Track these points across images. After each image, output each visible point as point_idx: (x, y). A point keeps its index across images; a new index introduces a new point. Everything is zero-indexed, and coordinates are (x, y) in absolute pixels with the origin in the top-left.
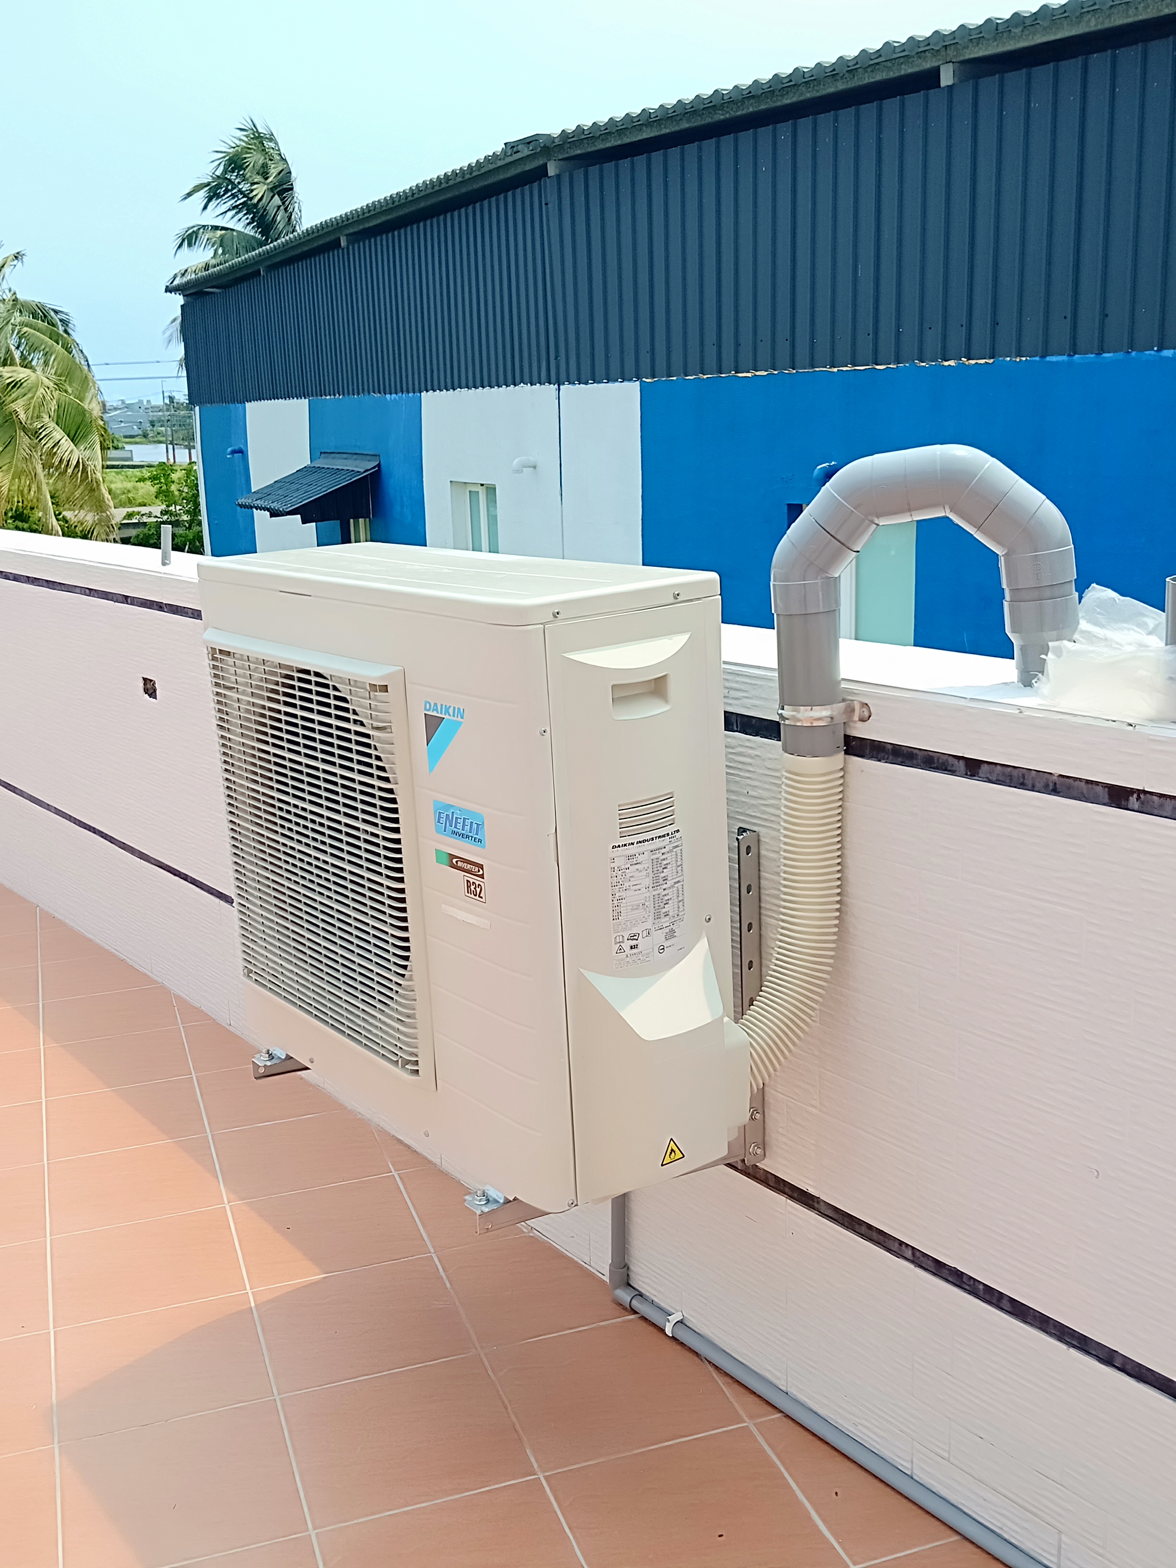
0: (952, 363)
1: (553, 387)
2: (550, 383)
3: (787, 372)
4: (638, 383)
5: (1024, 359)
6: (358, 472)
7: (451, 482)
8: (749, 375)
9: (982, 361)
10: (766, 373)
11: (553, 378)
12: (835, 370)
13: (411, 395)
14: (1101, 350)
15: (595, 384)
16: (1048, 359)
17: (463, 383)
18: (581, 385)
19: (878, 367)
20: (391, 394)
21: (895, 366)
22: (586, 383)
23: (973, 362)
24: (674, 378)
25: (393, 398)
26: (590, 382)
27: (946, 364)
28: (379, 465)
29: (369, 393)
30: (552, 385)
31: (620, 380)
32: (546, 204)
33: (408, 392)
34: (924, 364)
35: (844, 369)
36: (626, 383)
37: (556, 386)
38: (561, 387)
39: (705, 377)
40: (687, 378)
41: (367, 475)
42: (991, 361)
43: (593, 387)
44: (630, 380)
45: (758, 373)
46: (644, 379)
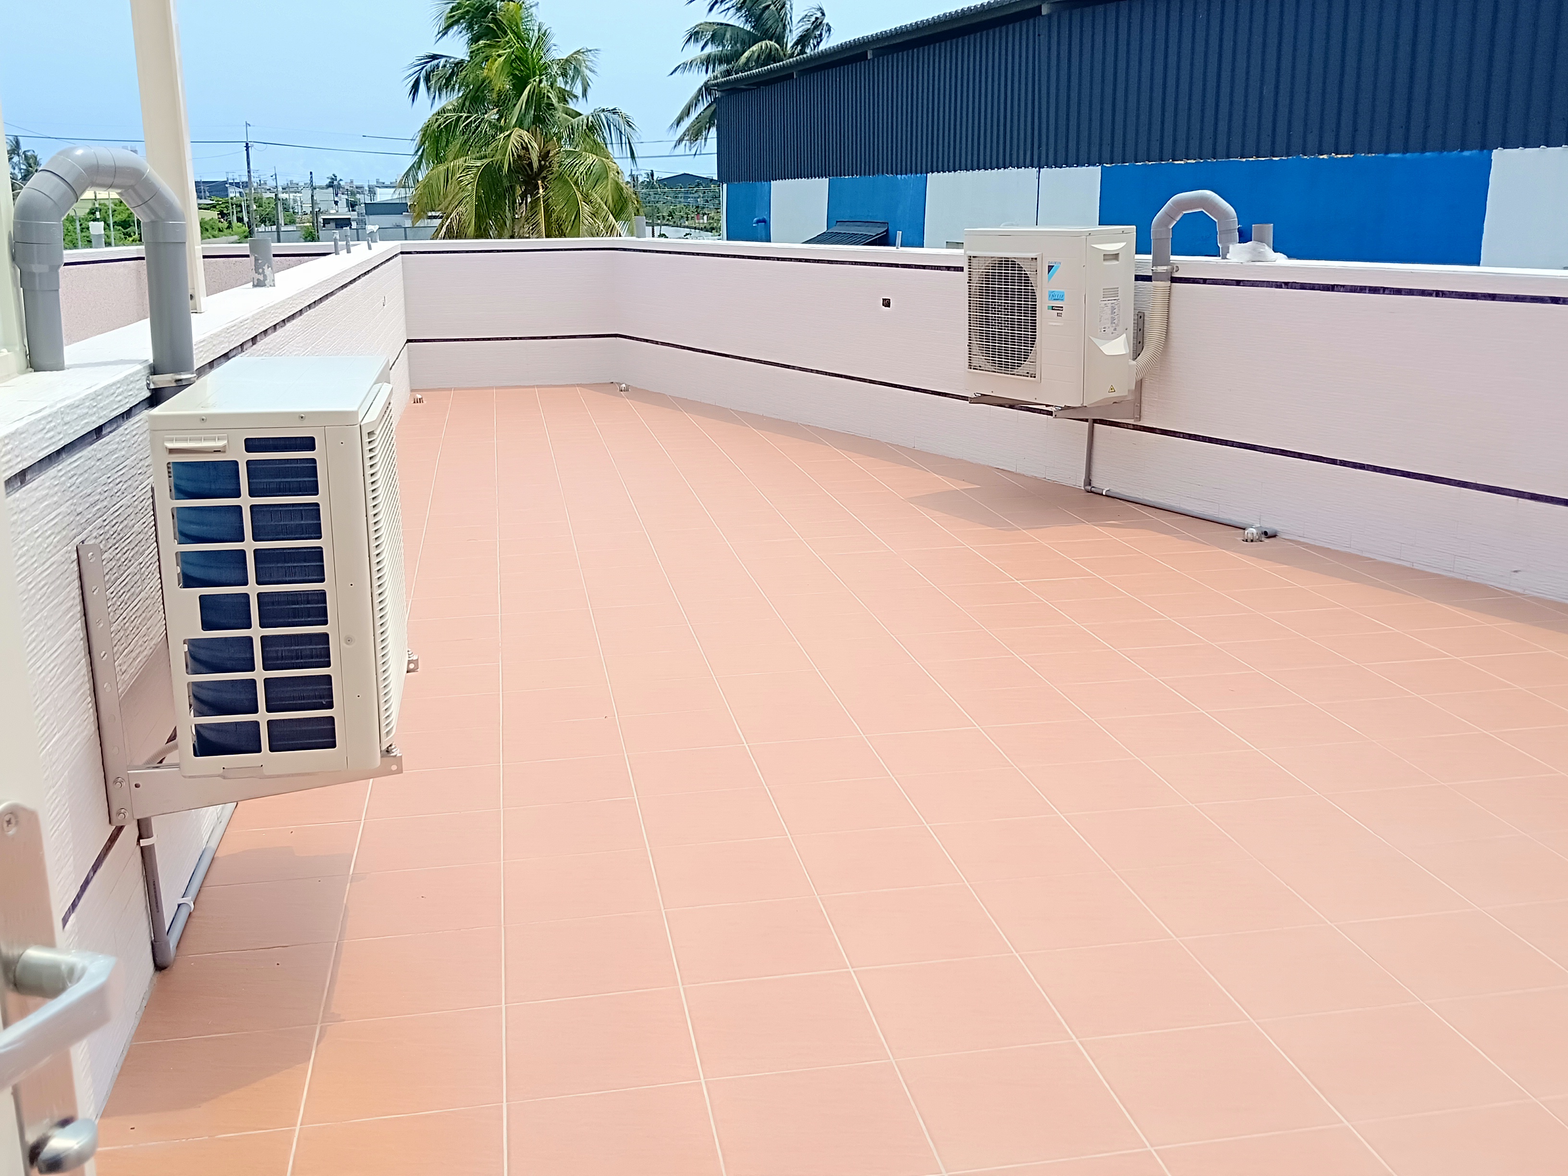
0: (1325, 157)
1: (1035, 170)
2: (1033, 167)
3: (1209, 161)
4: (1100, 167)
5: (1374, 155)
6: (871, 235)
7: (947, 242)
8: (1182, 162)
9: (1346, 156)
10: (1194, 161)
11: (1036, 163)
12: (1244, 160)
13: (918, 175)
14: (1424, 150)
15: (1068, 168)
16: (1390, 155)
17: (963, 166)
18: (1057, 168)
19: (1274, 159)
20: (901, 175)
21: (1286, 158)
22: (1061, 167)
23: (1339, 156)
24: (1127, 164)
25: (903, 178)
26: (1064, 166)
27: (1321, 157)
28: (887, 231)
29: (883, 174)
31: (1086, 165)
32: (1039, 35)
33: (916, 173)
34: (1306, 157)
35: (1251, 159)
36: (1091, 167)
37: (1037, 169)
38: (1041, 170)
39: (1150, 163)
40: (1137, 164)
41: (876, 239)
42: (1352, 156)
43: (1066, 170)
44: (1094, 165)
45: (1189, 161)
46: (1105, 165)
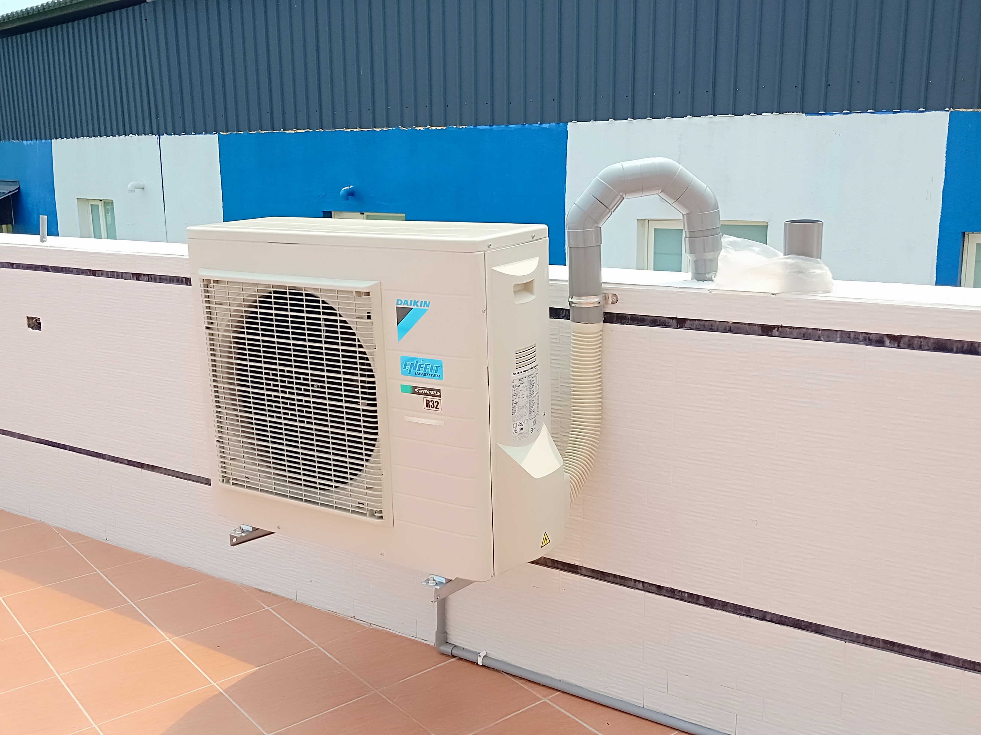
0: (422, 128)
1: (155, 137)
2: (153, 134)
3: (318, 131)
4: (217, 135)
5: (464, 127)
6: (4, 193)
7: (77, 198)
8: (293, 132)
9: (440, 128)
10: (304, 131)
11: (155, 131)
12: (349, 130)
13: (43, 141)
14: (508, 123)
15: (186, 135)
16: (478, 127)
17: (85, 132)
18: (176, 136)
19: (376, 129)
20: (27, 141)
21: (387, 129)
22: (180, 135)
23: (434, 128)
24: (242, 133)
25: (29, 144)
26: (182, 133)
27: (418, 129)
28: (19, 188)
29: (9, 140)
30: (154, 136)
31: (204, 133)
32: (146, 20)
33: (41, 139)
34: (404, 129)
35: (355, 130)
36: (208, 135)
37: (157, 136)
38: (161, 137)
39: (263, 132)
40: (251, 132)
41: (10, 195)
42: (445, 128)
43: (184, 138)
44: (211, 133)
45: (299, 131)
46: (221, 133)
